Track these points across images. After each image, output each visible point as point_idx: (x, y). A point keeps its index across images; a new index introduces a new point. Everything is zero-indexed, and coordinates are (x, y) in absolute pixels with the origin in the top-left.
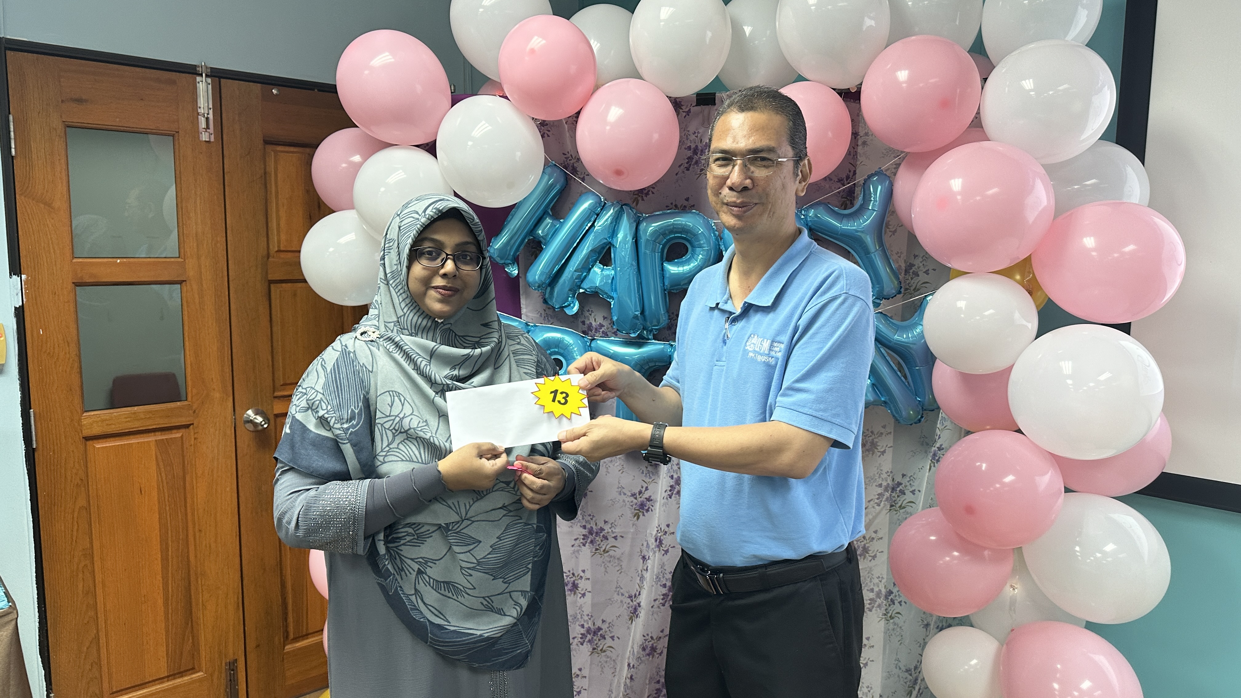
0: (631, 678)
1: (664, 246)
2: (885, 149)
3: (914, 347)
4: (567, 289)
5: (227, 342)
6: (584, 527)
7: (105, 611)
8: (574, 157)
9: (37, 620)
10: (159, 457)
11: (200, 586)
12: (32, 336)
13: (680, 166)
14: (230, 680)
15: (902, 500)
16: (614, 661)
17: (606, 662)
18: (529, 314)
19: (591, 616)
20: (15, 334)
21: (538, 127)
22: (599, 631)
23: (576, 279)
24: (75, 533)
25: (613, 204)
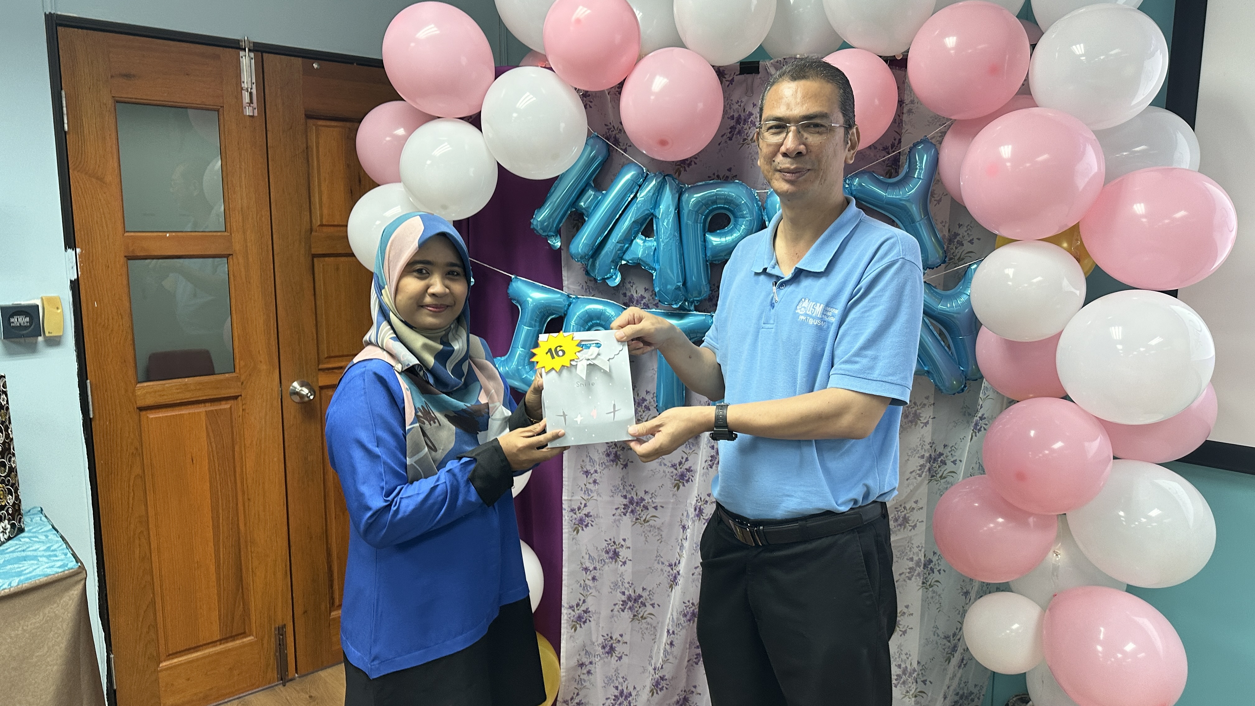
0: (671, 644)
1: (707, 216)
2: (931, 117)
3: (959, 316)
4: (611, 260)
5: (273, 315)
6: (625, 497)
7: (161, 576)
8: (616, 128)
9: (97, 584)
10: (209, 427)
11: (250, 553)
12: (88, 309)
13: (723, 136)
14: (280, 644)
15: (943, 470)
16: (654, 627)
17: (647, 629)
18: (571, 286)
19: (632, 584)
20: (71, 306)
21: (581, 97)
22: (640, 599)
23: (618, 250)
24: (131, 499)
25: (655, 175)
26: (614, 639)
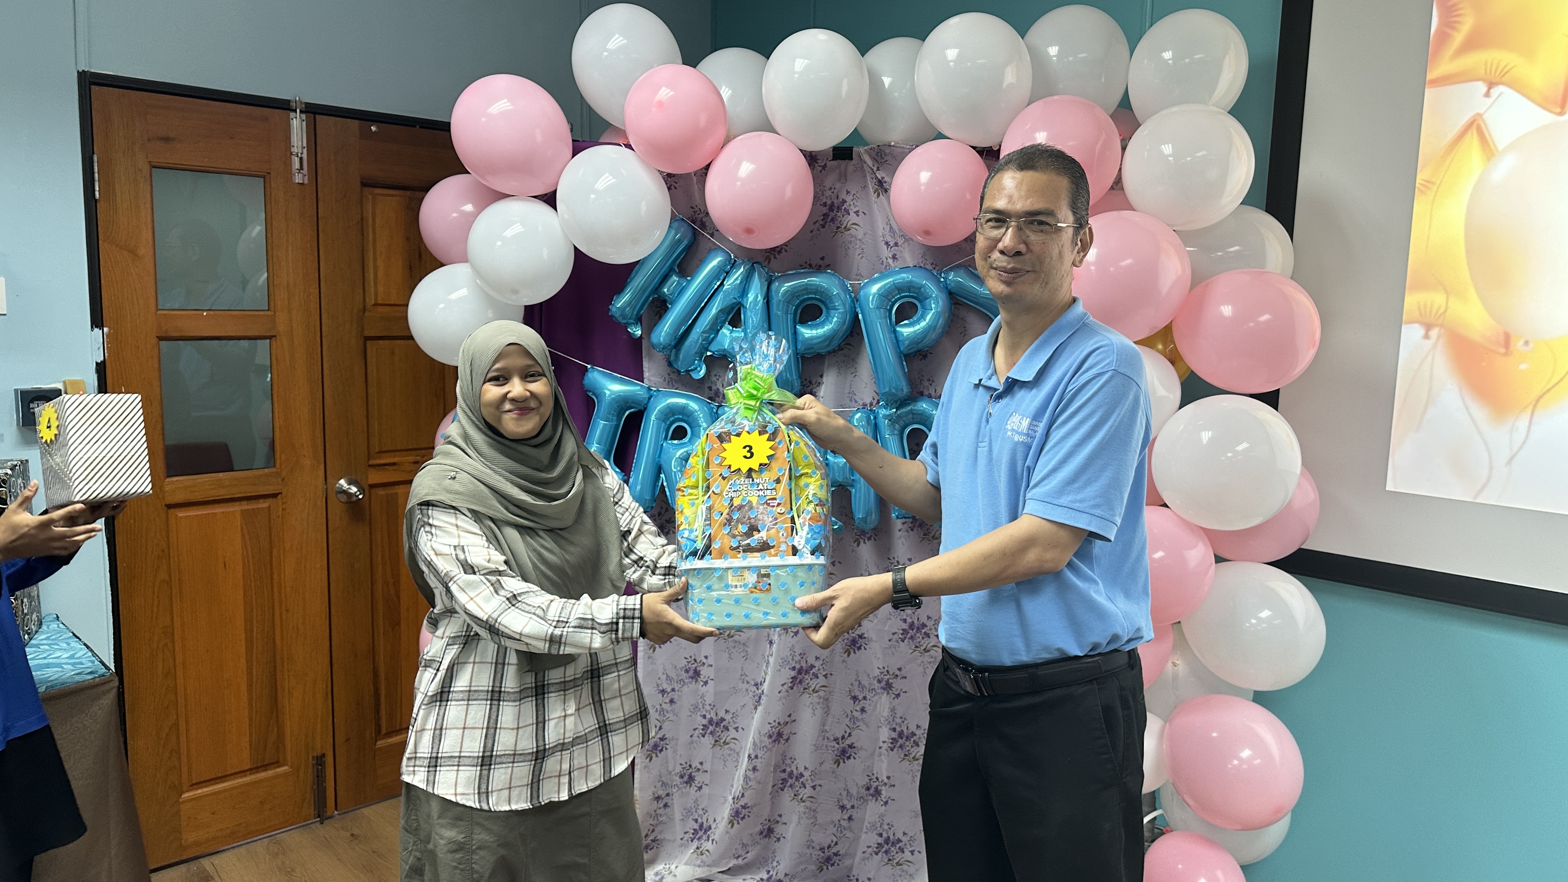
0: (754, 769)
1: (797, 307)
4: (695, 351)
5: (319, 404)
7: (186, 695)
10: (245, 528)
11: (286, 671)
13: (815, 223)
14: (318, 776)
16: (736, 753)
17: (729, 755)
18: (652, 378)
19: (714, 706)
21: (664, 179)
22: (722, 722)
23: (703, 341)
24: (155, 609)
25: (744, 262)
26: (693, 767)
